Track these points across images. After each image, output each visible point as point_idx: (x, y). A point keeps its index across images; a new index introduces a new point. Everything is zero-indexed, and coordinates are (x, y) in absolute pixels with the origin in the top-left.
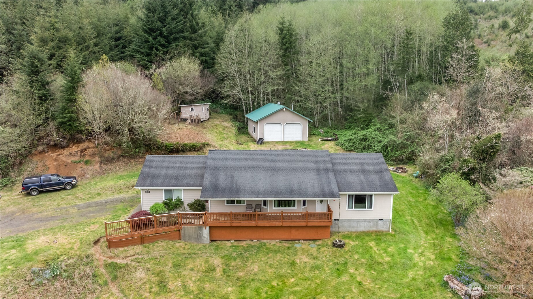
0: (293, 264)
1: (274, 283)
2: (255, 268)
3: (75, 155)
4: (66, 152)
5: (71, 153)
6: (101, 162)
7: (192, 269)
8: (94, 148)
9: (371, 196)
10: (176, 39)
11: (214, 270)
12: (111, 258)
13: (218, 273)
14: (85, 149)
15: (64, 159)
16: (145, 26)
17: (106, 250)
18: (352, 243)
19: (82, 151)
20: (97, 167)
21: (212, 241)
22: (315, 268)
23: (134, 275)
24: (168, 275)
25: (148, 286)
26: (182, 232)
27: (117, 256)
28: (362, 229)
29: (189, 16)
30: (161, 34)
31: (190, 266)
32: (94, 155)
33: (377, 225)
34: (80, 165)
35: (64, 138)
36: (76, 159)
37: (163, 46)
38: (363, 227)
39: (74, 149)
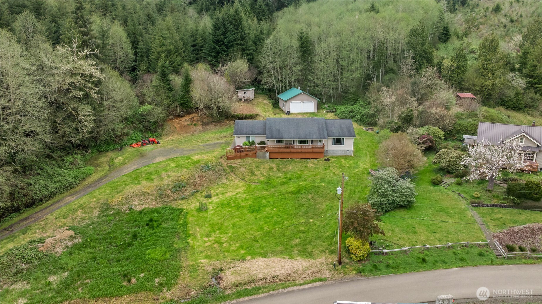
0: (306, 167)
1: (299, 173)
2: (290, 168)
3: (188, 121)
4: (184, 119)
5: (186, 120)
6: (202, 125)
7: (264, 168)
8: (197, 117)
9: (343, 139)
10: (232, 46)
11: (273, 168)
12: (229, 164)
13: (275, 169)
14: (193, 118)
15: (183, 123)
16: (214, 39)
17: (226, 161)
18: (333, 160)
19: (191, 119)
20: (201, 127)
21: (270, 159)
22: (315, 168)
23: (239, 170)
24: (254, 170)
25: (247, 173)
26: (257, 154)
27: (231, 163)
28: (339, 155)
29: (240, 29)
30: (223, 44)
31: (263, 167)
32: (198, 121)
33: (346, 153)
34: (192, 126)
35: (183, 111)
36: (189, 123)
37: (224, 51)
38: (339, 154)
39: (187, 117)
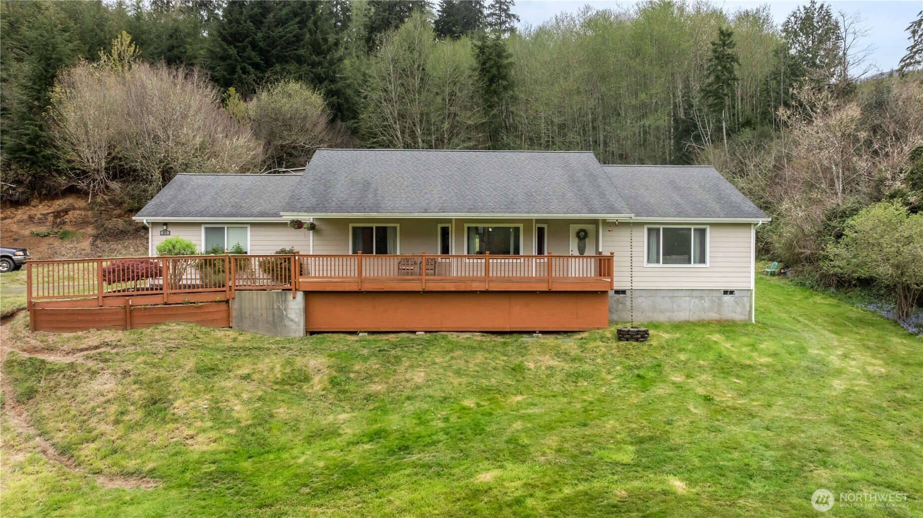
0: (518, 370)
1: (470, 403)
2: (419, 376)
3: (42, 221)
4: (22, 213)
5: (31, 218)
6: (96, 237)
7: (247, 377)
8: (84, 209)
10: (283, 60)
11: (307, 379)
12: (35, 350)
13: (317, 384)
14: (66, 212)
15: (15, 228)
16: (224, 29)
17: (24, 333)
18: (666, 336)
19: (57, 214)
20: (86, 244)
21: (311, 333)
22: (577, 376)
23: (83, 387)
24: (176, 384)
25: (113, 409)
26: (235, 305)
27: (50, 349)
28: (682, 316)
29: (310, 24)
30: (254, 46)
31: (245, 371)
32: (84, 223)
33: (720, 305)
34: (48, 240)
35: (19, 182)
36: (43, 229)
37: (256, 66)
38: (686, 310)
39: (41, 209)
